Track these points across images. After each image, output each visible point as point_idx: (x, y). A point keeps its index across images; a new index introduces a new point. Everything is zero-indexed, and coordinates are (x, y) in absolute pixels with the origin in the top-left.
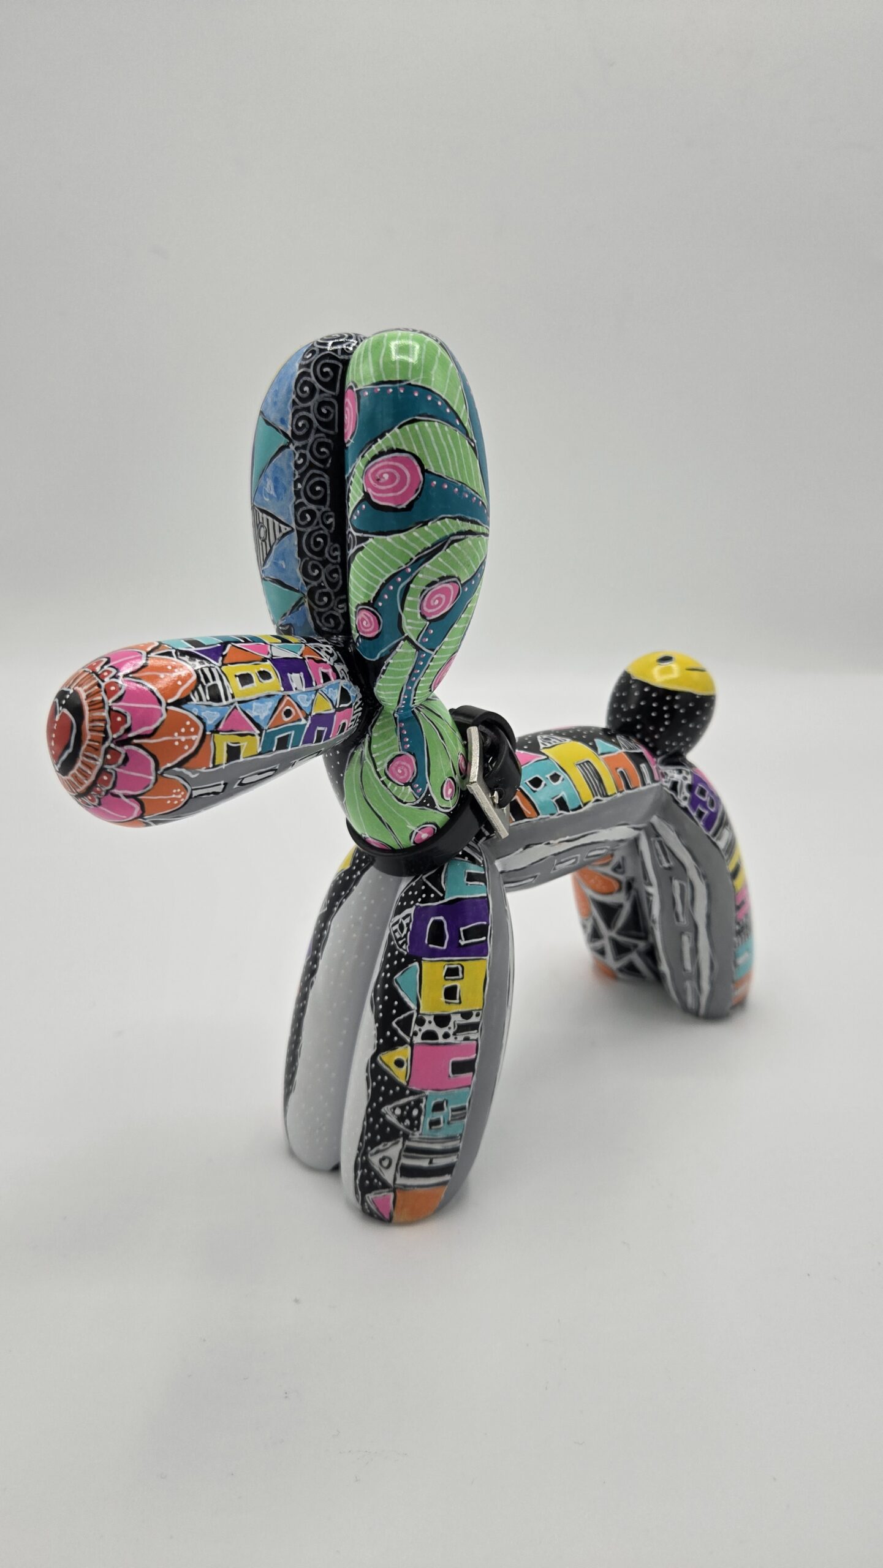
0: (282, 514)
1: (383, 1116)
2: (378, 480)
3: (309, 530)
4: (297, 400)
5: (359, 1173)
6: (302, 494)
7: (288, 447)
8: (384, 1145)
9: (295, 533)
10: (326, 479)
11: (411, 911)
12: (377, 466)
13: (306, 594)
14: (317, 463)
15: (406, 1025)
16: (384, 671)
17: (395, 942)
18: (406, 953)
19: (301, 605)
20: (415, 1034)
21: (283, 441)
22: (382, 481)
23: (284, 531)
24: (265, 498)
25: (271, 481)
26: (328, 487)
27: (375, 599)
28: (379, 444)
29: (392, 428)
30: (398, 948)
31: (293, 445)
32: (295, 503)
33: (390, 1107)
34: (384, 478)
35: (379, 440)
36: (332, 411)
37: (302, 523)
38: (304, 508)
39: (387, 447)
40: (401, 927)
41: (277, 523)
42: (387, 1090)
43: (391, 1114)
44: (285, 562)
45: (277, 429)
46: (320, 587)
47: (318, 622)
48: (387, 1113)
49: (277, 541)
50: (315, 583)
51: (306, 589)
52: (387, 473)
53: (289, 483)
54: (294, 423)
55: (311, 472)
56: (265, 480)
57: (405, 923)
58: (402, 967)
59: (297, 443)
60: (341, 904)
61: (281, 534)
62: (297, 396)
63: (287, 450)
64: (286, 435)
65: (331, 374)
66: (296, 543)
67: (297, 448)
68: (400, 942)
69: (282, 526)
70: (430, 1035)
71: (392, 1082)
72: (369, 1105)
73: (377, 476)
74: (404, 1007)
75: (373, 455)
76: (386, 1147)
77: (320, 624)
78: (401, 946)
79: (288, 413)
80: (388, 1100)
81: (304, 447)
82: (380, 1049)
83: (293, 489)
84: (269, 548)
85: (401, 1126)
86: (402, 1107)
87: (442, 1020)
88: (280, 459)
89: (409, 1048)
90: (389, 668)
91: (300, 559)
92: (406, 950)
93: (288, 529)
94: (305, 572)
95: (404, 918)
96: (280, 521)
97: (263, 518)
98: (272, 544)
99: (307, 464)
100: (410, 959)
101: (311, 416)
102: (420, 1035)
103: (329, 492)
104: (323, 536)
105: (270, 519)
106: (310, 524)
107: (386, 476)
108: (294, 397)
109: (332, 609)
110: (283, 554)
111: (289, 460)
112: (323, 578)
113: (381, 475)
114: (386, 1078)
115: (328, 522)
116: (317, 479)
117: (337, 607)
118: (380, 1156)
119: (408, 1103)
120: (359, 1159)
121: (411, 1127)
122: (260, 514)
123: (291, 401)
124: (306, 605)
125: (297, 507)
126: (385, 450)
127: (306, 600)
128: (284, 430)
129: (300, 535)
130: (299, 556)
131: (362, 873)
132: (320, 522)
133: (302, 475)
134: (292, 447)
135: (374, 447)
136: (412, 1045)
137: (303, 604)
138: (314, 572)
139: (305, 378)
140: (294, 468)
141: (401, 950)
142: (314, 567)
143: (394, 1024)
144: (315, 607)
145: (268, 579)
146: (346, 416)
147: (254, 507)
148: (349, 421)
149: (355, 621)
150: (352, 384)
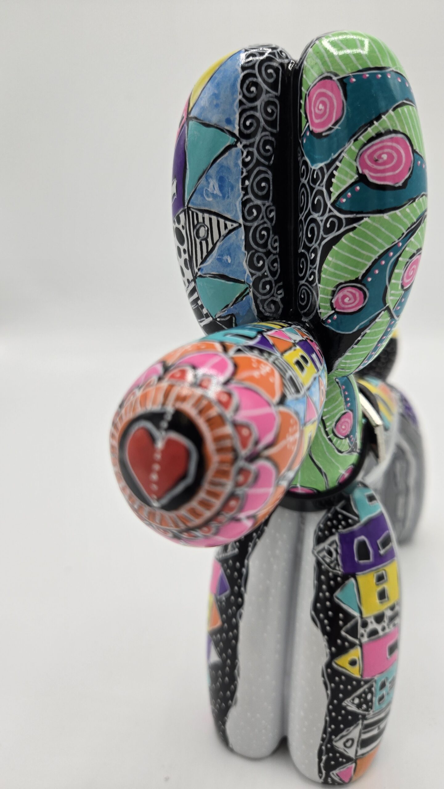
0: (228, 211)
1: (345, 708)
2: (377, 160)
3: (255, 224)
4: (244, 101)
5: (324, 758)
6: (249, 190)
7: (235, 146)
8: (348, 731)
9: (243, 227)
10: (270, 175)
11: (336, 538)
12: (375, 148)
13: (251, 284)
14: (262, 160)
15: (353, 632)
16: (359, 341)
17: (326, 566)
18: (340, 573)
19: (246, 295)
20: (362, 635)
21: (230, 140)
22: (380, 161)
23: (230, 227)
24: (207, 199)
25: (215, 181)
26: (271, 183)
27: (365, 275)
28: (376, 126)
29: (387, 111)
30: (330, 569)
31: (241, 143)
32: (242, 199)
33: (349, 699)
34: (383, 158)
35: (375, 122)
36: (275, 110)
37: (249, 218)
38: (251, 204)
39: (384, 129)
40: (330, 553)
41: (222, 221)
42: (346, 687)
43: (351, 704)
44: (231, 257)
45: (222, 130)
46: (264, 276)
47: (261, 309)
48: (348, 705)
49: (222, 238)
50: (259, 274)
51: (252, 279)
52: (387, 153)
53: (237, 180)
54: (242, 122)
55: (257, 169)
56: (207, 180)
57: (332, 549)
58: (338, 585)
59: (245, 142)
60: (255, 545)
61: (227, 231)
62: (244, 96)
63: (234, 150)
64: (233, 134)
65: (274, 75)
66: (243, 237)
67: (245, 147)
68: (332, 565)
69: (229, 224)
70: (374, 633)
71: (350, 679)
72: (331, 703)
73: (375, 156)
74: (348, 617)
75: (369, 137)
76: (349, 732)
77: (263, 311)
78: (334, 568)
79: (235, 113)
80: (347, 694)
81: (251, 145)
82: (333, 656)
83: (240, 186)
84: (211, 246)
85: (360, 711)
86: (359, 697)
87: (379, 619)
88: (226, 158)
89: (359, 649)
90: (364, 338)
91: (246, 253)
92: (340, 571)
93: (235, 225)
94: (251, 264)
95: (331, 545)
96: (226, 219)
97: (203, 218)
98: (215, 241)
99: (254, 161)
100: (345, 577)
101: (258, 114)
102: (366, 635)
103: (271, 188)
104: (266, 229)
105: (214, 218)
106: (256, 218)
107: (385, 157)
108: (240, 97)
109: (273, 296)
110: (229, 250)
111: (237, 159)
112: (266, 268)
113: (380, 157)
114: (343, 678)
115: (271, 216)
116: (262, 176)
117: (277, 293)
118: (344, 740)
119: (364, 692)
120: (324, 748)
121: (367, 710)
122: (200, 215)
123: (237, 101)
124: (251, 294)
125: (244, 204)
126: (383, 131)
127: (251, 290)
128: (231, 130)
129: (247, 229)
130: (246, 249)
132: (265, 216)
133: (250, 172)
134: (240, 146)
135: (370, 130)
136: (361, 645)
137: (248, 294)
138: (259, 263)
139: (251, 79)
140: (241, 166)
141: (335, 571)
142: (259, 259)
143: (343, 633)
144: (259, 295)
145: (208, 276)
146: (321, 107)
147: (189, 208)
148: (328, 110)
149: (332, 300)
150: (329, 75)
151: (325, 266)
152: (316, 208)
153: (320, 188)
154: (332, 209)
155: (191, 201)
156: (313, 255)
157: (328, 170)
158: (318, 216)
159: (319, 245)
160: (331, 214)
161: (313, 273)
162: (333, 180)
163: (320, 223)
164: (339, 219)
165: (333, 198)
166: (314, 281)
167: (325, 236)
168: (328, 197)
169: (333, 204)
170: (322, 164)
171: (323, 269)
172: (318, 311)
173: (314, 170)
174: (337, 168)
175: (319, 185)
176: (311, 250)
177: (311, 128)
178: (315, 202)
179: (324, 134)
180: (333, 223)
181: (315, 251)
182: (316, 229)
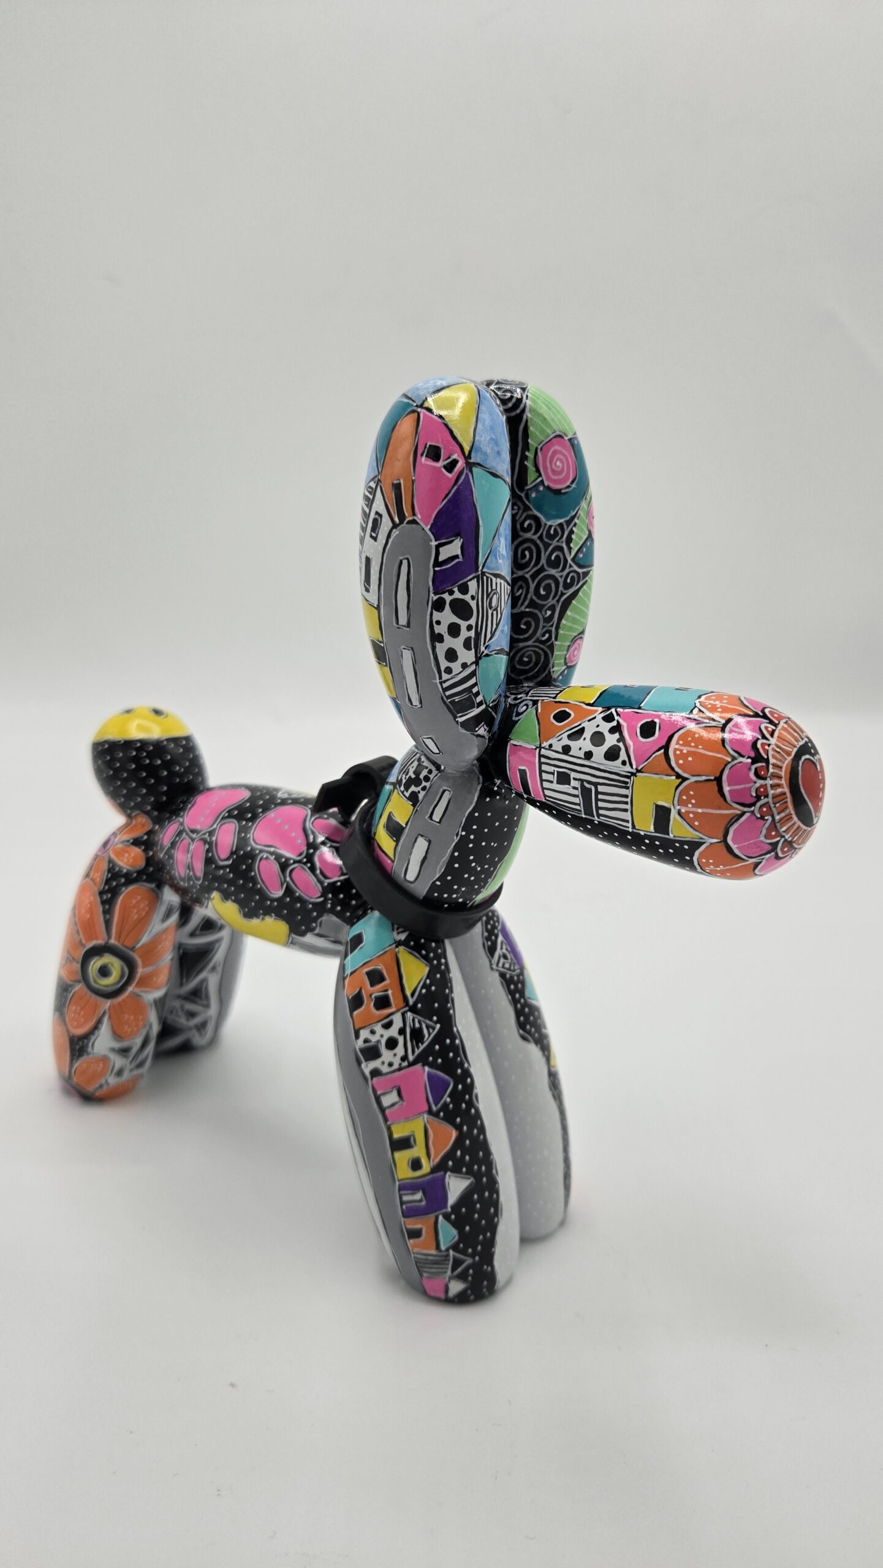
11: (501, 937)
24: (500, 560)
25: (504, 541)
41: (506, 585)
56: (499, 540)
57: (505, 951)
58: (522, 985)
64: (510, 487)
68: (512, 968)
78: (515, 970)
82: (548, 1057)
84: (499, 616)
92: (518, 969)
96: (508, 583)
97: (496, 584)
100: (522, 972)
105: (503, 583)
122: (494, 579)
128: (509, 482)
131: (445, 958)
141: (516, 972)
143: (543, 1031)
145: (493, 653)
146: (558, 463)
147: (483, 574)
148: (565, 468)
149: (566, 655)
150: (561, 434)
151: (563, 622)
152: (555, 564)
153: (559, 544)
154: (572, 564)
155: (486, 564)
156: (549, 613)
157: (568, 526)
158: (557, 572)
159: (558, 601)
160: (571, 569)
161: (550, 632)
162: (573, 536)
163: (559, 579)
164: (578, 574)
165: (573, 553)
166: (550, 638)
167: (565, 592)
168: (568, 552)
169: (573, 560)
170: (561, 521)
171: (561, 625)
172: (551, 670)
173: (550, 527)
174: (575, 525)
175: (558, 541)
176: (546, 608)
177: (546, 483)
178: (553, 558)
179: (563, 491)
180: (573, 578)
181: (553, 608)
182: (553, 585)
